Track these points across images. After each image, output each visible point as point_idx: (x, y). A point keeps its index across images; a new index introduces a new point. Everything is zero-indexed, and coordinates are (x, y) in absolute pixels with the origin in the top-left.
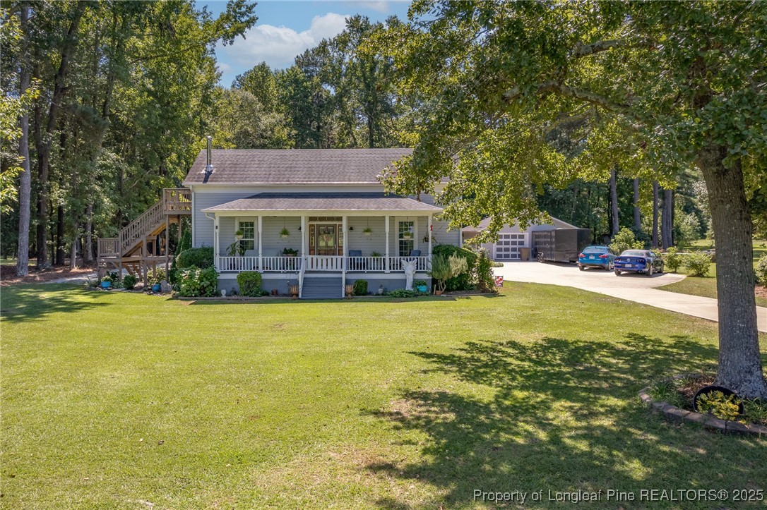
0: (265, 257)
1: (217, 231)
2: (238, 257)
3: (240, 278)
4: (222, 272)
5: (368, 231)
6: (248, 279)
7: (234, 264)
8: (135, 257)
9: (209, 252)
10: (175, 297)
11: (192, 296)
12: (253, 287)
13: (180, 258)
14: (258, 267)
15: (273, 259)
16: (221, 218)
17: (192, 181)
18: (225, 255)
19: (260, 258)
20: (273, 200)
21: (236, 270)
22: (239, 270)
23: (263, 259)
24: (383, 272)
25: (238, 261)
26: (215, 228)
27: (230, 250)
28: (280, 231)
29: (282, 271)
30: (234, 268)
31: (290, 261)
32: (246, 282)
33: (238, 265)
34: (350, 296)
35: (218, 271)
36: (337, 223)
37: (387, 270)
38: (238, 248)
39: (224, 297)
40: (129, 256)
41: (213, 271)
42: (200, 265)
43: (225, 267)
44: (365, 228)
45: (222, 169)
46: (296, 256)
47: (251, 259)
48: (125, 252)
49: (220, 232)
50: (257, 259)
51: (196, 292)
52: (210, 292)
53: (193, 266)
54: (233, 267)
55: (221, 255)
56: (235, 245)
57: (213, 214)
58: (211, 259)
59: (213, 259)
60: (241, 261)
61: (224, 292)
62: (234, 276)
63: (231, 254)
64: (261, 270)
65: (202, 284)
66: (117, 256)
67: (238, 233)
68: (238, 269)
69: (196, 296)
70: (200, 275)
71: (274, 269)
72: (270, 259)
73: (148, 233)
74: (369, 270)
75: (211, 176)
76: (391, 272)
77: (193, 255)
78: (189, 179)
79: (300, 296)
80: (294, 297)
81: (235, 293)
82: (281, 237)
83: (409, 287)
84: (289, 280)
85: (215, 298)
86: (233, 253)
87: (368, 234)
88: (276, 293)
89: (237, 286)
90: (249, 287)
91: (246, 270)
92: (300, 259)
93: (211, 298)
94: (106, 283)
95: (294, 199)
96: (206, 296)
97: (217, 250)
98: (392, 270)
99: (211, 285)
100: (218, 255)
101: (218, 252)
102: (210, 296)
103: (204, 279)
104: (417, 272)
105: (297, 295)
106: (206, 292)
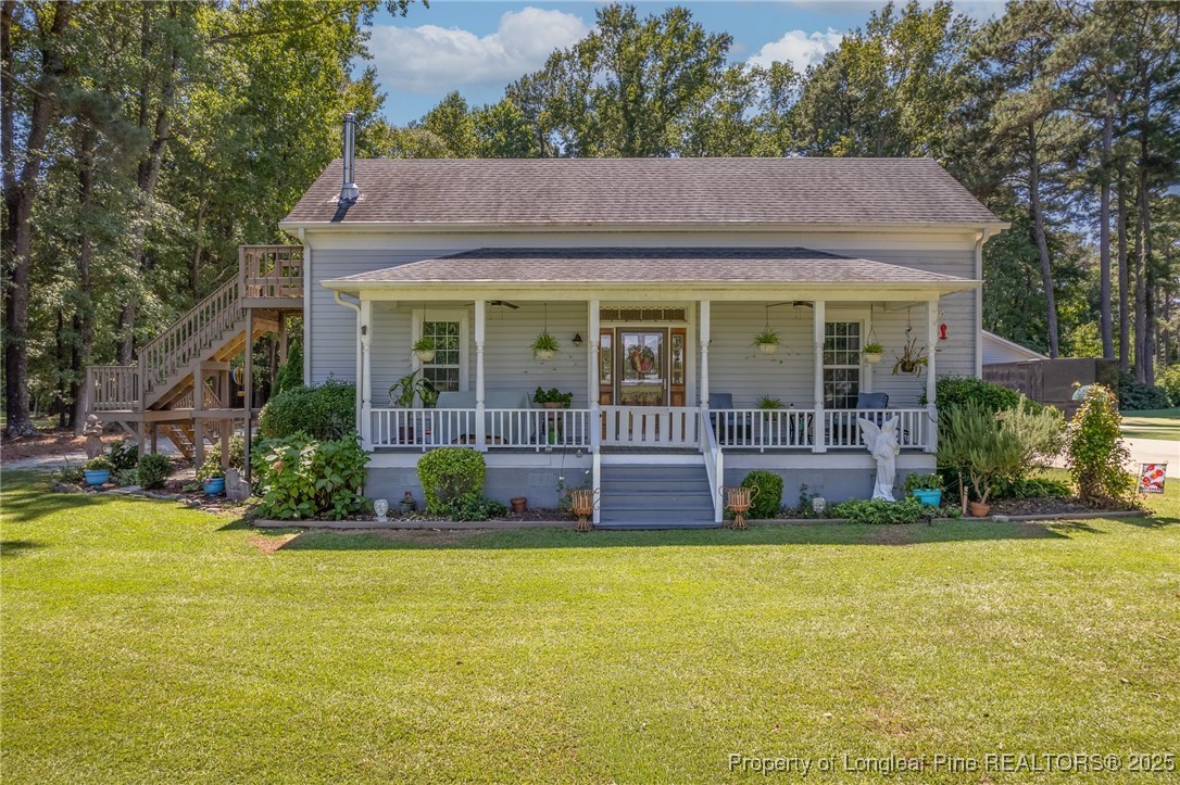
0: (493, 411)
1: (366, 339)
2: (418, 410)
3: (429, 467)
4: (377, 450)
5: (767, 339)
6: (449, 472)
7: (411, 429)
8: (181, 411)
9: (343, 395)
10: (247, 523)
11: (292, 518)
12: (462, 491)
13: (268, 412)
14: (472, 437)
15: (515, 414)
16: (376, 305)
17: (304, 218)
18: (385, 404)
19: (480, 412)
20: (512, 262)
21: (415, 445)
22: (424, 446)
23: (488, 416)
24: (808, 451)
25: (419, 420)
26: (359, 331)
27: (399, 392)
28: (533, 338)
29: (538, 446)
30: (411, 437)
31: (551, 419)
32: (445, 478)
33: (419, 431)
34: (739, 519)
35: (367, 446)
36: (671, 325)
37: (819, 445)
38: (418, 388)
39: (382, 520)
40: (166, 408)
41: (354, 447)
42: (320, 432)
43: (385, 436)
44: (760, 331)
45: (379, 193)
46: (567, 406)
47: (454, 414)
48: (152, 399)
49: (373, 340)
50: (473, 415)
51: (304, 506)
52: (345, 506)
53: (299, 433)
54: (408, 436)
55: (374, 404)
56: (411, 379)
57: (354, 295)
58: (349, 416)
59: (354, 414)
60: (428, 420)
61: (381, 506)
62: (411, 461)
63: (399, 403)
64: (481, 445)
65: (321, 483)
66: (134, 409)
67: (422, 347)
68: (419, 441)
69: (304, 517)
70: (317, 458)
71: (515, 442)
72: (506, 414)
73: (206, 354)
74: (771, 446)
75: (352, 210)
76: (830, 451)
77: (302, 403)
78: (297, 216)
79: (596, 520)
80: (582, 522)
81: (413, 507)
82: (535, 354)
83: (883, 492)
84: (563, 471)
85: (359, 523)
86: (406, 400)
87: (769, 348)
88: (520, 508)
89: (416, 486)
90: (450, 492)
91: (441, 444)
92: (587, 415)
93: (345, 523)
94: (97, 473)
95: (566, 261)
96: (333, 518)
97: (365, 391)
98: (831, 446)
99: (348, 486)
100: (367, 404)
101: (367, 395)
102: (343, 518)
103: (328, 471)
104: (903, 451)
105: (590, 517)
106: (332, 507)
